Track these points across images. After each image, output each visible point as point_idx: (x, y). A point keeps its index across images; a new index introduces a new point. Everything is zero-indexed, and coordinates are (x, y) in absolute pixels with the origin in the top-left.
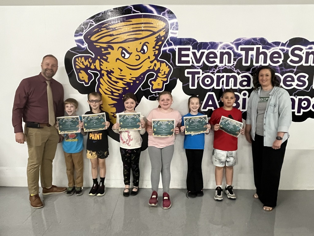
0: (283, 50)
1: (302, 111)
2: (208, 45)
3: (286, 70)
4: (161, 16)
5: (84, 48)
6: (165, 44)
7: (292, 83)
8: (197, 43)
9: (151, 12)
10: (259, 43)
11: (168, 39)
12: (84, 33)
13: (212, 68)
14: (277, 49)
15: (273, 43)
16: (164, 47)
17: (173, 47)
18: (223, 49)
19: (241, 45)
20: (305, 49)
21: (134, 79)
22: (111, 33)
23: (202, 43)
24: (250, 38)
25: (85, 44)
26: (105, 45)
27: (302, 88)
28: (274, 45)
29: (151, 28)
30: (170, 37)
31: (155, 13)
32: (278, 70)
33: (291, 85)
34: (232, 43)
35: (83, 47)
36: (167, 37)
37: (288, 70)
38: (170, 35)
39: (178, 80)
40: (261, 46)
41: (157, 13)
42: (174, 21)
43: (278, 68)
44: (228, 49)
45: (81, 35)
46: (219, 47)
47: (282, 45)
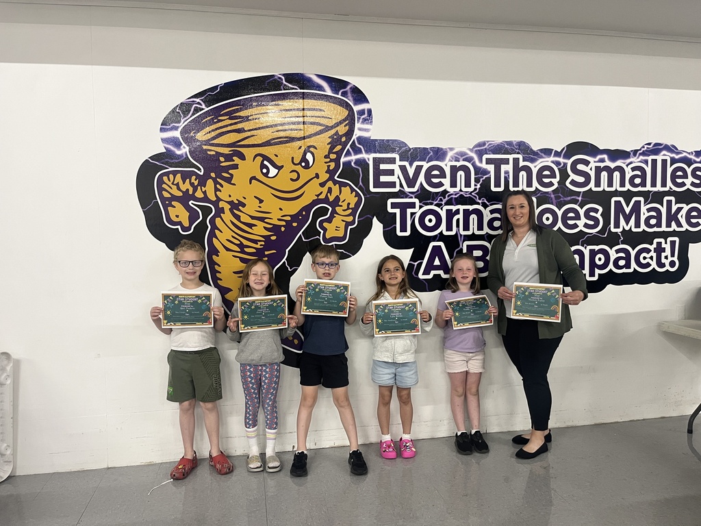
0: (557, 163)
1: (597, 272)
2: (429, 153)
3: (565, 199)
4: (339, 96)
5: (181, 156)
6: (348, 150)
7: (577, 222)
8: (409, 149)
9: (320, 88)
10: (517, 151)
11: (354, 140)
12: (182, 125)
13: (437, 196)
14: (548, 161)
15: (541, 150)
16: (345, 156)
17: (363, 156)
18: (455, 161)
19: (486, 153)
20: (593, 162)
21: (288, 218)
22: (240, 126)
23: (416, 149)
24: (501, 141)
25: (184, 147)
26: (226, 151)
27: (594, 231)
28: (543, 154)
29: (320, 119)
30: (357, 136)
31: (329, 92)
32: (552, 199)
33: (576, 226)
34: (471, 150)
35: (178, 152)
36: (351, 138)
37: (569, 198)
38: (357, 133)
39: (375, 220)
40: (520, 157)
41: (332, 90)
42: (364, 106)
43: (553, 196)
44: (464, 160)
45: (176, 128)
46: (448, 158)
47: (555, 155)
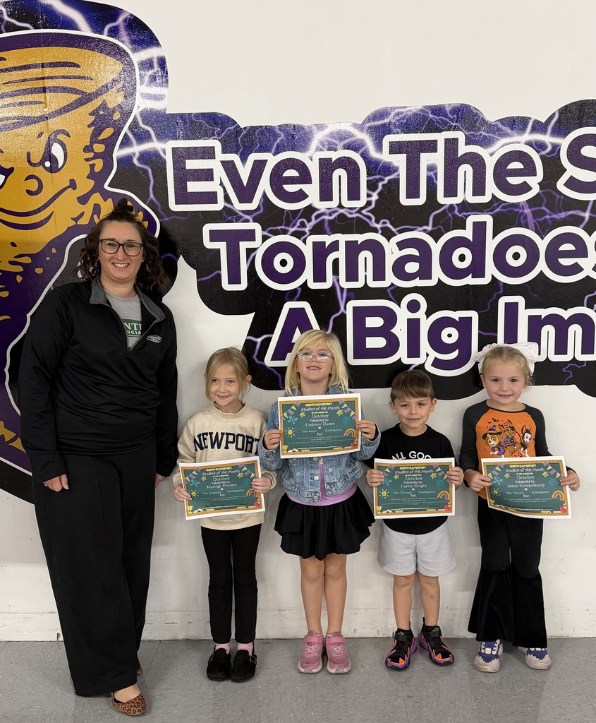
0: (539, 146)
2: (279, 136)
3: (555, 216)
4: (105, 37)
6: (126, 134)
7: (580, 261)
8: (238, 130)
9: (70, 24)
10: (454, 124)
11: (135, 120)
13: (294, 218)
14: (518, 142)
15: (502, 121)
16: (123, 145)
17: (154, 145)
18: (329, 149)
19: (390, 132)
21: (27, 260)
23: (253, 129)
24: (420, 107)
28: (508, 130)
29: (74, 80)
30: (141, 109)
31: (85, 30)
32: (526, 217)
34: (360, 128)
36: (130, 113)
37: (563, 215)
38: (141, 104)
39: (181, 262)
40: (460, 136)
41: (91, 26)
42: (151, 53)
43: (527, 211)
44: (347, 147)
46: (314, 143)
47: (534, 130)
